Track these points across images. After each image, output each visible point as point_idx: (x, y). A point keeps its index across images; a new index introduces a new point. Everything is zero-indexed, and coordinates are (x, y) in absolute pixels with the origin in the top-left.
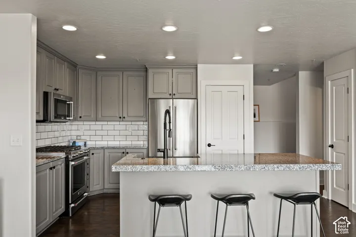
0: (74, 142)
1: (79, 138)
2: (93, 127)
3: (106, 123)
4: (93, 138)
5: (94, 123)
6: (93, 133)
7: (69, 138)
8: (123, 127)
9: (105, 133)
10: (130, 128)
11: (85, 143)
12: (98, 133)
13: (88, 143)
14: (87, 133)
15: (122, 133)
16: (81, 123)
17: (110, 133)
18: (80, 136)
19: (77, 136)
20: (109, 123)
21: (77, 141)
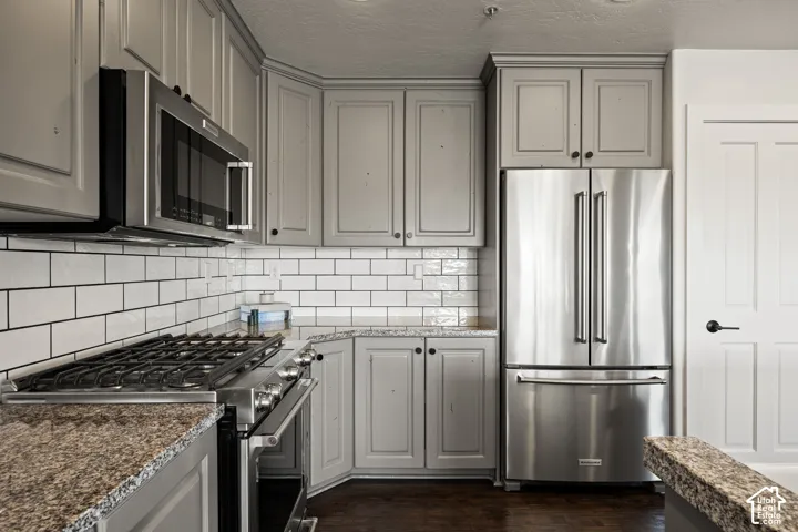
0: (254, 315)
1: (267, 298)
2: (306, 267)
3: (345, 253)
4: (308, 299)
5: (310, 253)
6: (309, 283)
7: (239, 298)
8: (398, 267)
9: (344, 283)
10: (419, 269)
11: (287, 313)
12: (323, 283)
13: (295, 314)
14: (289, 283)
15: (395, 283)
16: (273, 253)
17: (359, 283)
18: (272, 293)
19: (263, 293)
20: (356, 254)
21: (261, 309)
